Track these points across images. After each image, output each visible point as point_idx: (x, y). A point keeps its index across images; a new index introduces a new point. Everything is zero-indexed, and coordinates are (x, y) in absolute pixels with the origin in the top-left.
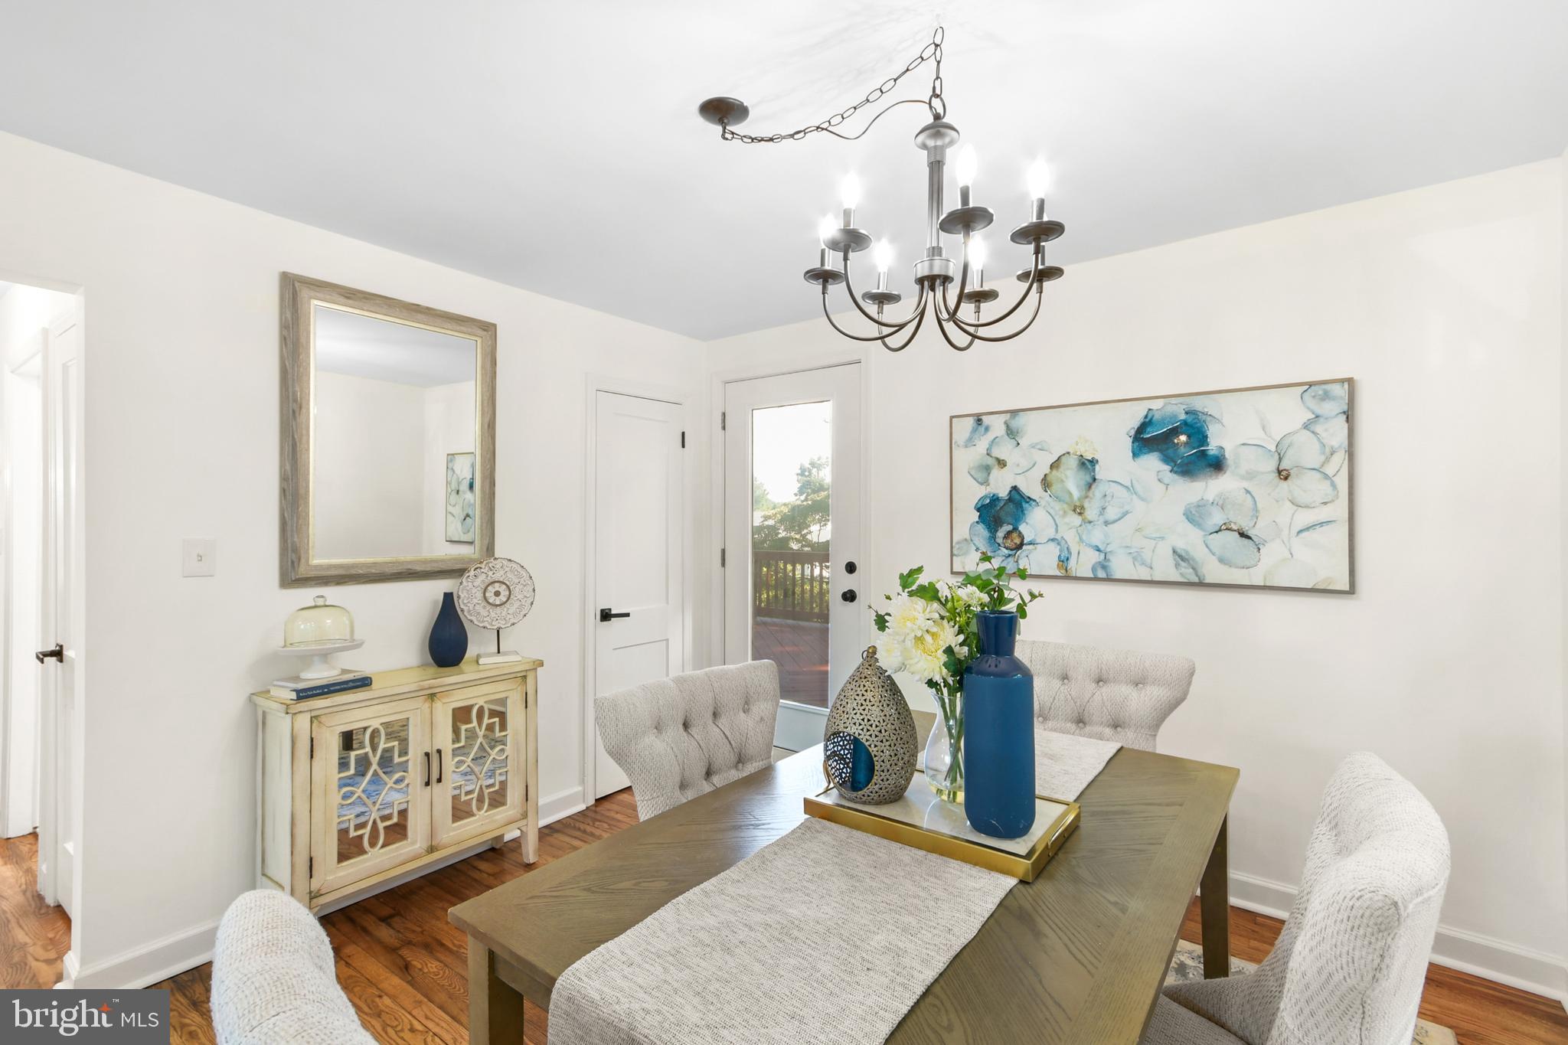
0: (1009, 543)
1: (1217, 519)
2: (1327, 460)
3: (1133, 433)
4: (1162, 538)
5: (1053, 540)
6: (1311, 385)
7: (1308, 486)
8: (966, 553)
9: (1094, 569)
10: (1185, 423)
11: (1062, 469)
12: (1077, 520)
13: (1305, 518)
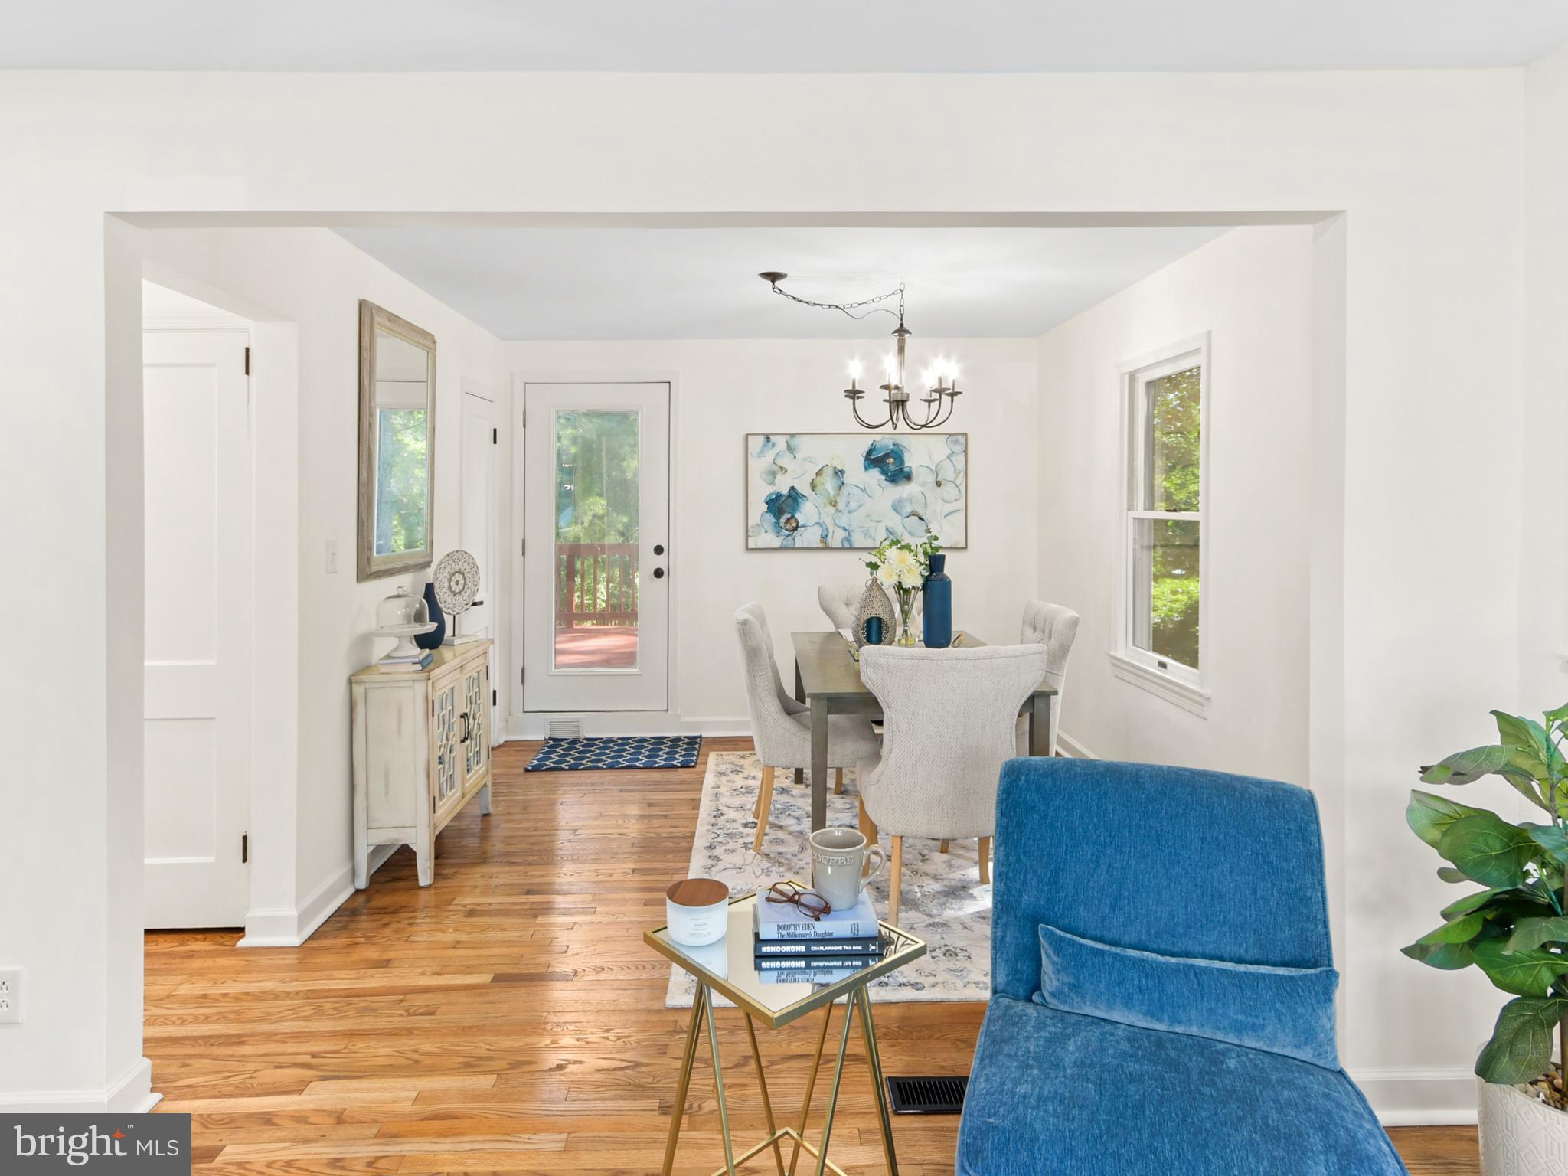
0: (788, 526)
1: (908, 509)
2: (957, 476)
3: (865, 455)
4: (880, 521)
5: (817, 523)
6: (950, 434)
7: (949, 491)
8: (759, 534)
9: (842, 542)
10: (893, 451)
11: (824, 474)
12: (832, 510)
13: (949, 508)
